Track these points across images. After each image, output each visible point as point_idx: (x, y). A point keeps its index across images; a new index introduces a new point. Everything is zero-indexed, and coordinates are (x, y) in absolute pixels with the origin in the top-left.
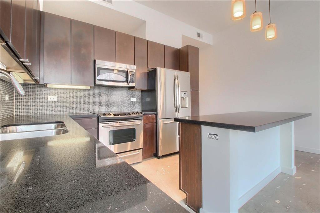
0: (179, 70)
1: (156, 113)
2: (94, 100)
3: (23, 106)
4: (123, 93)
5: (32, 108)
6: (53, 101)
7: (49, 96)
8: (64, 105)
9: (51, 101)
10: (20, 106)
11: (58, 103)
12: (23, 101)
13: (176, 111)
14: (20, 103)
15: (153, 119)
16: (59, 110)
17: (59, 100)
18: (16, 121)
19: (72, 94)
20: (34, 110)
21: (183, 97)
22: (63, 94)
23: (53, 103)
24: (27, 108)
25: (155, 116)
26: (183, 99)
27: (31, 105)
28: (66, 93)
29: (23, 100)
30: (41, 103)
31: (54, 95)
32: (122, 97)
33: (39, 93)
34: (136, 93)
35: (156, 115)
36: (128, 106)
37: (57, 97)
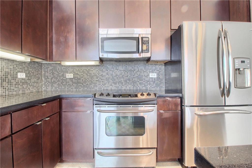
0: (229, 21)
1: (181, 96)
2: (107, 76)
3: (49, 82)
4: (140, 68)
5: (55, 85)
6: (70, 78)
7: (67, 73)
8: (79, 82)
9: (69, 78)
10: (46, 82)
11: (74, 81)
12: (49, 79)
13: (223, 94)
14: (46, 80)
15: (176, 105)
16: (75, 87)
17: (75, 77)
18: (44, 96)
19: (86, 71)
20: (56, 86)
21: (239, 69)
22: (79, 71)
23: (70, 80)
24: (51, 85)
25: (179, 99)
26: (238, 72)
27: (54, 82)
28: (81, 70)
29: (49, 77)
30: (61, 80)
31: (71, 72)
32: (138, 73)
33: (60, 71)
34: (157, 67)
35: (182, 99)
36: (146, 84)
37: (74, 75)
